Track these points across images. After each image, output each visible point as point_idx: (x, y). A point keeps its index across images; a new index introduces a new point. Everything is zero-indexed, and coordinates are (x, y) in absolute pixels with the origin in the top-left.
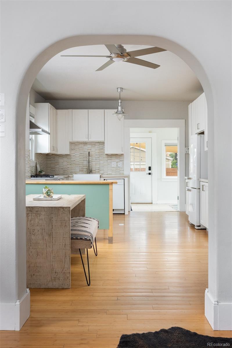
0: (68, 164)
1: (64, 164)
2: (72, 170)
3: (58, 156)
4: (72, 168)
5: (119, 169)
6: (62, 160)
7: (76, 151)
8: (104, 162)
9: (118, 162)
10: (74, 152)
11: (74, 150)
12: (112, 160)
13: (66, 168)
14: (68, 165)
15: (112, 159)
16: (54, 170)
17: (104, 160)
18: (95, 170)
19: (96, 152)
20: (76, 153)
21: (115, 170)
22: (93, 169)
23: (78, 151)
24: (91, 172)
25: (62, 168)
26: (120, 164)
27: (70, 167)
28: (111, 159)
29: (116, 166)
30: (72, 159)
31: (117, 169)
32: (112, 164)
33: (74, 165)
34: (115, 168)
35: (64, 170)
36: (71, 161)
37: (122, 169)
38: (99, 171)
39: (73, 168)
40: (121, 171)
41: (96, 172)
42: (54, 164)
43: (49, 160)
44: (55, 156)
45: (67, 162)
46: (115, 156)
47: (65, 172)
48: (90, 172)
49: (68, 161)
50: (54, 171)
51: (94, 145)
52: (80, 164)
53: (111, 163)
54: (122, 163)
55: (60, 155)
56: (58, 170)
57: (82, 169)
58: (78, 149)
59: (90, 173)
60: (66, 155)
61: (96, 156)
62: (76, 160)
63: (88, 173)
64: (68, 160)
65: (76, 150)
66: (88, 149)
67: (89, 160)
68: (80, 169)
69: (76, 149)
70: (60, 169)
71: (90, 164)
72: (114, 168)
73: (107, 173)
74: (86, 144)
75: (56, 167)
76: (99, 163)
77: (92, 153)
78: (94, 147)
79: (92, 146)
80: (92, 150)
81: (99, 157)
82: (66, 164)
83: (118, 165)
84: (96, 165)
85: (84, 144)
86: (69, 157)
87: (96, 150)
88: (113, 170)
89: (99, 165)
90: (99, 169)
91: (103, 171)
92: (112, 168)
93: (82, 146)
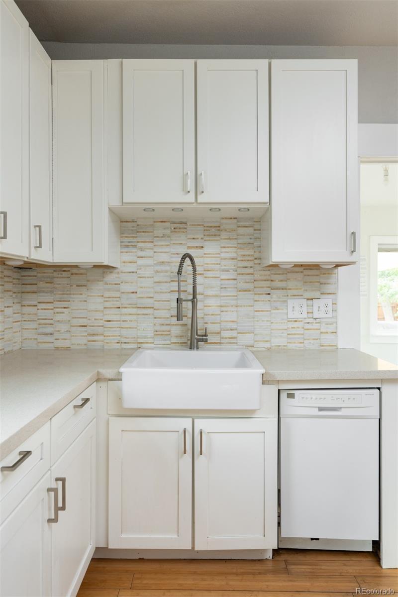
0: (108, 304)
1: (92, 307)
2: (124, 332)
4: (124, 321)
5: (316, 326)
6: (82, 290)
7: (141, 254)
8: (256, 297)
9: (312, 299)
10: (135, 258)
11: (134, 250)
12: (290, 292)
13: (101, 323)
14: (107, 312)
15: (291, 284)
16: (49, 330)
17: (258, 291)
18: (219, 333)
19: (223, 255)
20: (141, 262)
21: (301, 331)
22: (211, 328)
23: (150, 253)
24: (202, 340)
25: (83, 322)
26: (321, 307)
27: (117, 318)
28: (283, 284)
29: (304, 315)
30: (125, 288)
31: (307, 326)
32: (290, 309)
33: (134, 311)
34: (300, 325)
35: (89, 329)
36: (118, 294)
37: (331, 328)
38: (234, 334)
40: (323, 336)
41: (222, 338)
42: (49, 306)
44: (55, 274)
45: (101, 300)
46: (300, 276)
47: (95, 338)
48: (199, 340)
49: (107, 294)
51: (213, 231)
52: (157, 305)
53: (286, 301)
54: (330, 302)
55: (75, 271)
57: (167, 328)
58: (149, 245)
59: (198, 348)
60: (101, 270)
61: (224, 276)
62: (139, 290)
63: (191, 348)
64: (109, 290)
65: (142, 249)
66: (190, 244)
67: (194, 288)
68: (158, 328)
69: (140, 245)
70: (73, 329)
71: (199, 305)
72: (296, 325)
73: (267, 345)
74: (181, 223)
75: (58, 317)
76: (233, 302)
77: (208, 260)
78: (218, 238)
79: (207, 233)
80: (205, 250)
81: (235, 279)
82: (101, 308)
83: (315, 309)
84: (223, 309)
85: (176, 225)
86: (111, 277)
87: (224, 250)
88: (293, 331)
89: (234, 309)
90: (234, 326)
91: (252, 335)
92: (290, 325)
93: (168, 232)
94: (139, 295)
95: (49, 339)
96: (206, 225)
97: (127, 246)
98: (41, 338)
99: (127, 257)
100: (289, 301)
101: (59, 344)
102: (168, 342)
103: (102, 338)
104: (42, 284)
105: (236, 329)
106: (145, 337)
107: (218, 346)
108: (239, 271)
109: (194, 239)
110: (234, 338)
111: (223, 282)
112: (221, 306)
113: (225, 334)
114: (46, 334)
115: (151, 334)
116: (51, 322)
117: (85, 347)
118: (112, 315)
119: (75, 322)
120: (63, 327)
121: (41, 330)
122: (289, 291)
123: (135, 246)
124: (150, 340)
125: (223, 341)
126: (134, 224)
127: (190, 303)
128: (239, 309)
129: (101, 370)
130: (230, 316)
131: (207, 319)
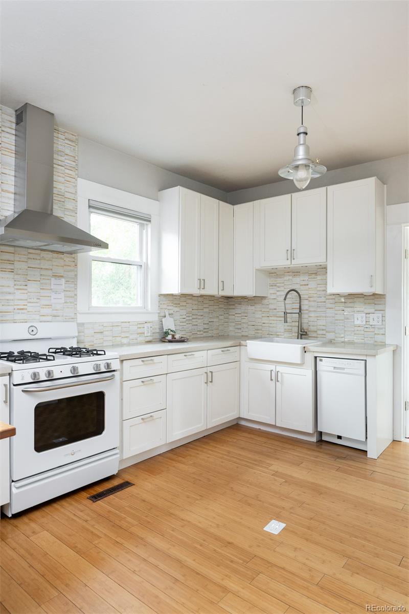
0: (263, 315)
1: (257, 316)
2: (271, 329)
3: (245, 300)
4: (271, 323)
5: (372, 330)
6: (253, 308)
7: (278, 289)
8: (336, 312)
9: (369, 314)
11: (275, 287)
13: (261, 324)
14: (263, 318)
15: (356, 305)
16: (239, 327)
17: (337, 308)
18: (316, 332)
19: (318, 289)
20: (278, 293)
21: (363, 332)
22: (312, 328)
23: (282, 289)
24: (304, 335)
25: (253, 323)
26: (375, 319)
27: (268, 322)
28: (352, 305)
29: (364, 323)
30: (272, 307)
31: (367, 330)
32: (356, 319)
33: (275, 318)
34: (362, 328)
35: (256, 327)
36: (268, 310)
37: (381, 332)
38: (324, 332)
39: (271, 325)
40: (377, 336)
41: (318, 334)
42: (240, 315)
43: (232, 307)
44: (242, 300)
45: (261, 313)
46: (362, 300)
47: (258, 331)
48: (301, 335)
50: (240, 329)
51: (313, 276)
53: (353, 315)
54: (380, 315)
56: (247, 328)
57: (290, 328)
58: (283, 285)
59: (301, 338)
63: (298, 338)
64: (264, 308)
65: (279, 287)
66: (302, 284)
68: (285, 328)
69: (278, 284)
70: (249, 327)
71: (304, 316)
72: (359, 328)
73: (343, 340)
74: (297, 272)
75: (244, 321)
76: (324, 315)
77: (310, 292)
78: (315, 279)
79: (310, 277)
80: (309, 286)
81: (325, 302)
82: (260, 316)
83: (371, 320)
84: (319, 318)
85: (294, 274)
86: (265, 302)
87: (319, 286)
88: (357, 332)
89: (324, 318)
90: (324, 328)
91: (334, 333)
92: (356, 328)
93: (291, 277)
94: (277, 310)
95: (240, 331)
96: (309, 272)
97: (272, 286)
98: (237, 331)
99: (272, 291)
100: (356, 315)
101: (244, 334)
102: (291, 335)
103: (260, 331)
104: (236, 305)
105: (325, 330)
106: (280, 332)
107: (316, 339)
108: (327, 297)
109: (303, 280)
110: (325, 335)
111: (318, 303)
112: (317, 317)
113: (319, 332)
114: (238, 329)
115: (283, 331)
116: (239, 323)
117: (254, 336)
118: (265, 320)
119: (250, 323)
120: (245, 326)
121: (236, 327)
122: (355, 309)
123: (276, 285)
124: (282, 334)
125: (318, 336)
126: (275, 274)
127: (298, 314)
128: (327, 318)
129: (242, 342)
130: (322, 322)
131: (311, 323)
